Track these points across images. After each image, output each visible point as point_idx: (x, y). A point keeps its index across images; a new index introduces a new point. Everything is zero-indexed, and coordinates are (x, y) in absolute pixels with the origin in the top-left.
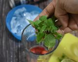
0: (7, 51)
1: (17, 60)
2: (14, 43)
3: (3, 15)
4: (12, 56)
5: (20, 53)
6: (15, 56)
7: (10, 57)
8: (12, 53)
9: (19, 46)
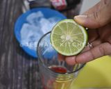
0: (14, 71)
1: (26, 83)
2: (24, 59)
3: (11, 20)
4: (19, 78)
5: (31, 74)
6: (24, 78)
7: (17, 78)
8: (20, 73)
9: (31, 65)
